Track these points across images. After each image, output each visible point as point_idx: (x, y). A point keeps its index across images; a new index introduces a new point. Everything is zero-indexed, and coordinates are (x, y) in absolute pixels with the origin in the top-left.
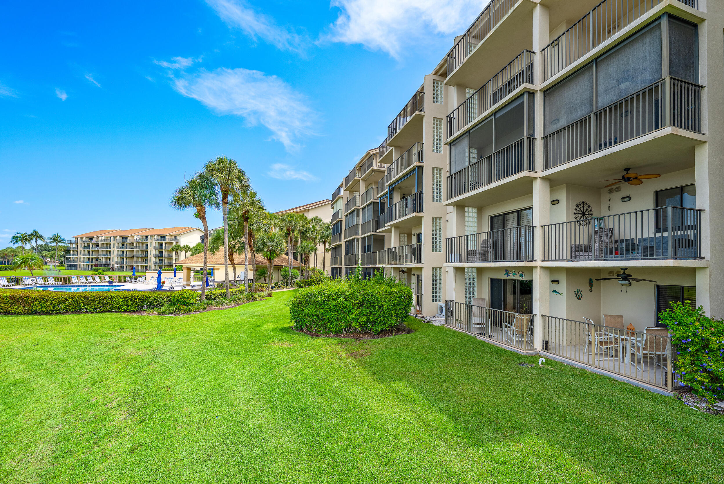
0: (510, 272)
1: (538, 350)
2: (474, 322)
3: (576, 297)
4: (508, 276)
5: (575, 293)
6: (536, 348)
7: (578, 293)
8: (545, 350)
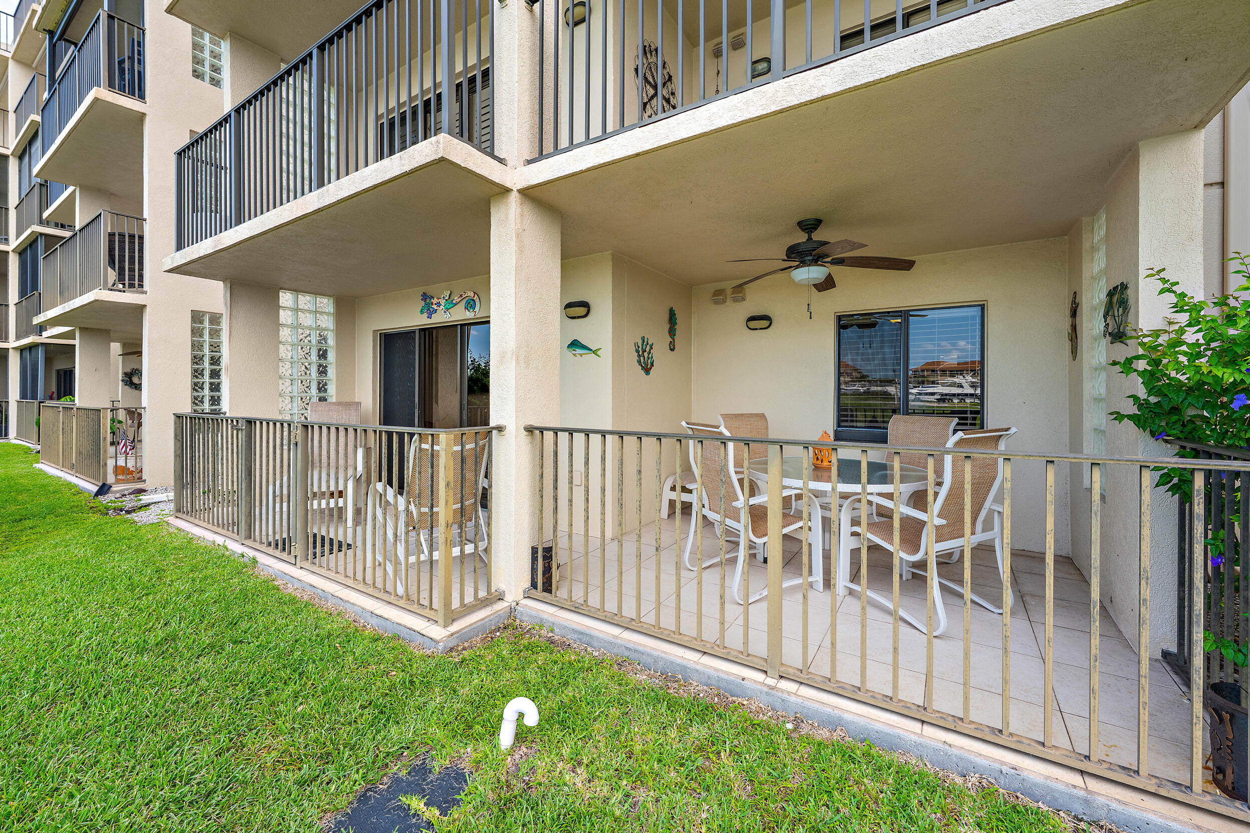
0: (435, 301)
1: (510, 599)
2: (316, 489)
3: (639, 362)
4: (429, 317)
5: (637, 351)
6: (503, 587)
7: (644, 351)
8: (539, 593)
